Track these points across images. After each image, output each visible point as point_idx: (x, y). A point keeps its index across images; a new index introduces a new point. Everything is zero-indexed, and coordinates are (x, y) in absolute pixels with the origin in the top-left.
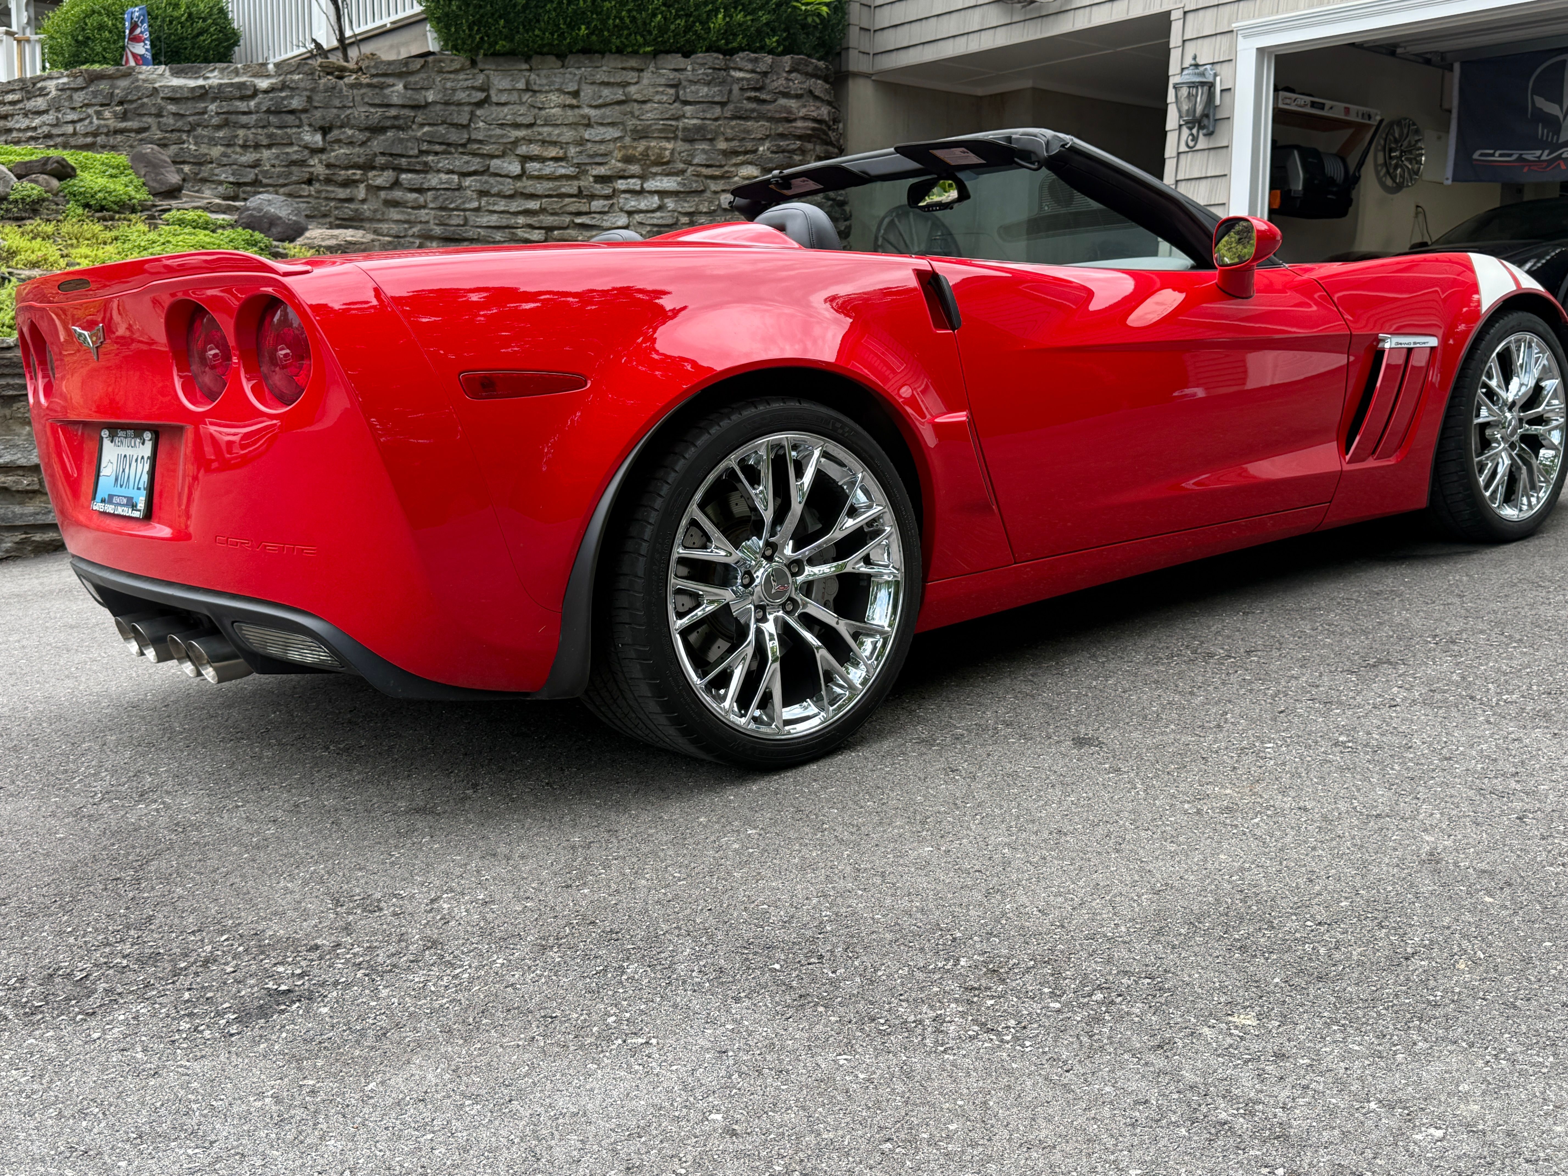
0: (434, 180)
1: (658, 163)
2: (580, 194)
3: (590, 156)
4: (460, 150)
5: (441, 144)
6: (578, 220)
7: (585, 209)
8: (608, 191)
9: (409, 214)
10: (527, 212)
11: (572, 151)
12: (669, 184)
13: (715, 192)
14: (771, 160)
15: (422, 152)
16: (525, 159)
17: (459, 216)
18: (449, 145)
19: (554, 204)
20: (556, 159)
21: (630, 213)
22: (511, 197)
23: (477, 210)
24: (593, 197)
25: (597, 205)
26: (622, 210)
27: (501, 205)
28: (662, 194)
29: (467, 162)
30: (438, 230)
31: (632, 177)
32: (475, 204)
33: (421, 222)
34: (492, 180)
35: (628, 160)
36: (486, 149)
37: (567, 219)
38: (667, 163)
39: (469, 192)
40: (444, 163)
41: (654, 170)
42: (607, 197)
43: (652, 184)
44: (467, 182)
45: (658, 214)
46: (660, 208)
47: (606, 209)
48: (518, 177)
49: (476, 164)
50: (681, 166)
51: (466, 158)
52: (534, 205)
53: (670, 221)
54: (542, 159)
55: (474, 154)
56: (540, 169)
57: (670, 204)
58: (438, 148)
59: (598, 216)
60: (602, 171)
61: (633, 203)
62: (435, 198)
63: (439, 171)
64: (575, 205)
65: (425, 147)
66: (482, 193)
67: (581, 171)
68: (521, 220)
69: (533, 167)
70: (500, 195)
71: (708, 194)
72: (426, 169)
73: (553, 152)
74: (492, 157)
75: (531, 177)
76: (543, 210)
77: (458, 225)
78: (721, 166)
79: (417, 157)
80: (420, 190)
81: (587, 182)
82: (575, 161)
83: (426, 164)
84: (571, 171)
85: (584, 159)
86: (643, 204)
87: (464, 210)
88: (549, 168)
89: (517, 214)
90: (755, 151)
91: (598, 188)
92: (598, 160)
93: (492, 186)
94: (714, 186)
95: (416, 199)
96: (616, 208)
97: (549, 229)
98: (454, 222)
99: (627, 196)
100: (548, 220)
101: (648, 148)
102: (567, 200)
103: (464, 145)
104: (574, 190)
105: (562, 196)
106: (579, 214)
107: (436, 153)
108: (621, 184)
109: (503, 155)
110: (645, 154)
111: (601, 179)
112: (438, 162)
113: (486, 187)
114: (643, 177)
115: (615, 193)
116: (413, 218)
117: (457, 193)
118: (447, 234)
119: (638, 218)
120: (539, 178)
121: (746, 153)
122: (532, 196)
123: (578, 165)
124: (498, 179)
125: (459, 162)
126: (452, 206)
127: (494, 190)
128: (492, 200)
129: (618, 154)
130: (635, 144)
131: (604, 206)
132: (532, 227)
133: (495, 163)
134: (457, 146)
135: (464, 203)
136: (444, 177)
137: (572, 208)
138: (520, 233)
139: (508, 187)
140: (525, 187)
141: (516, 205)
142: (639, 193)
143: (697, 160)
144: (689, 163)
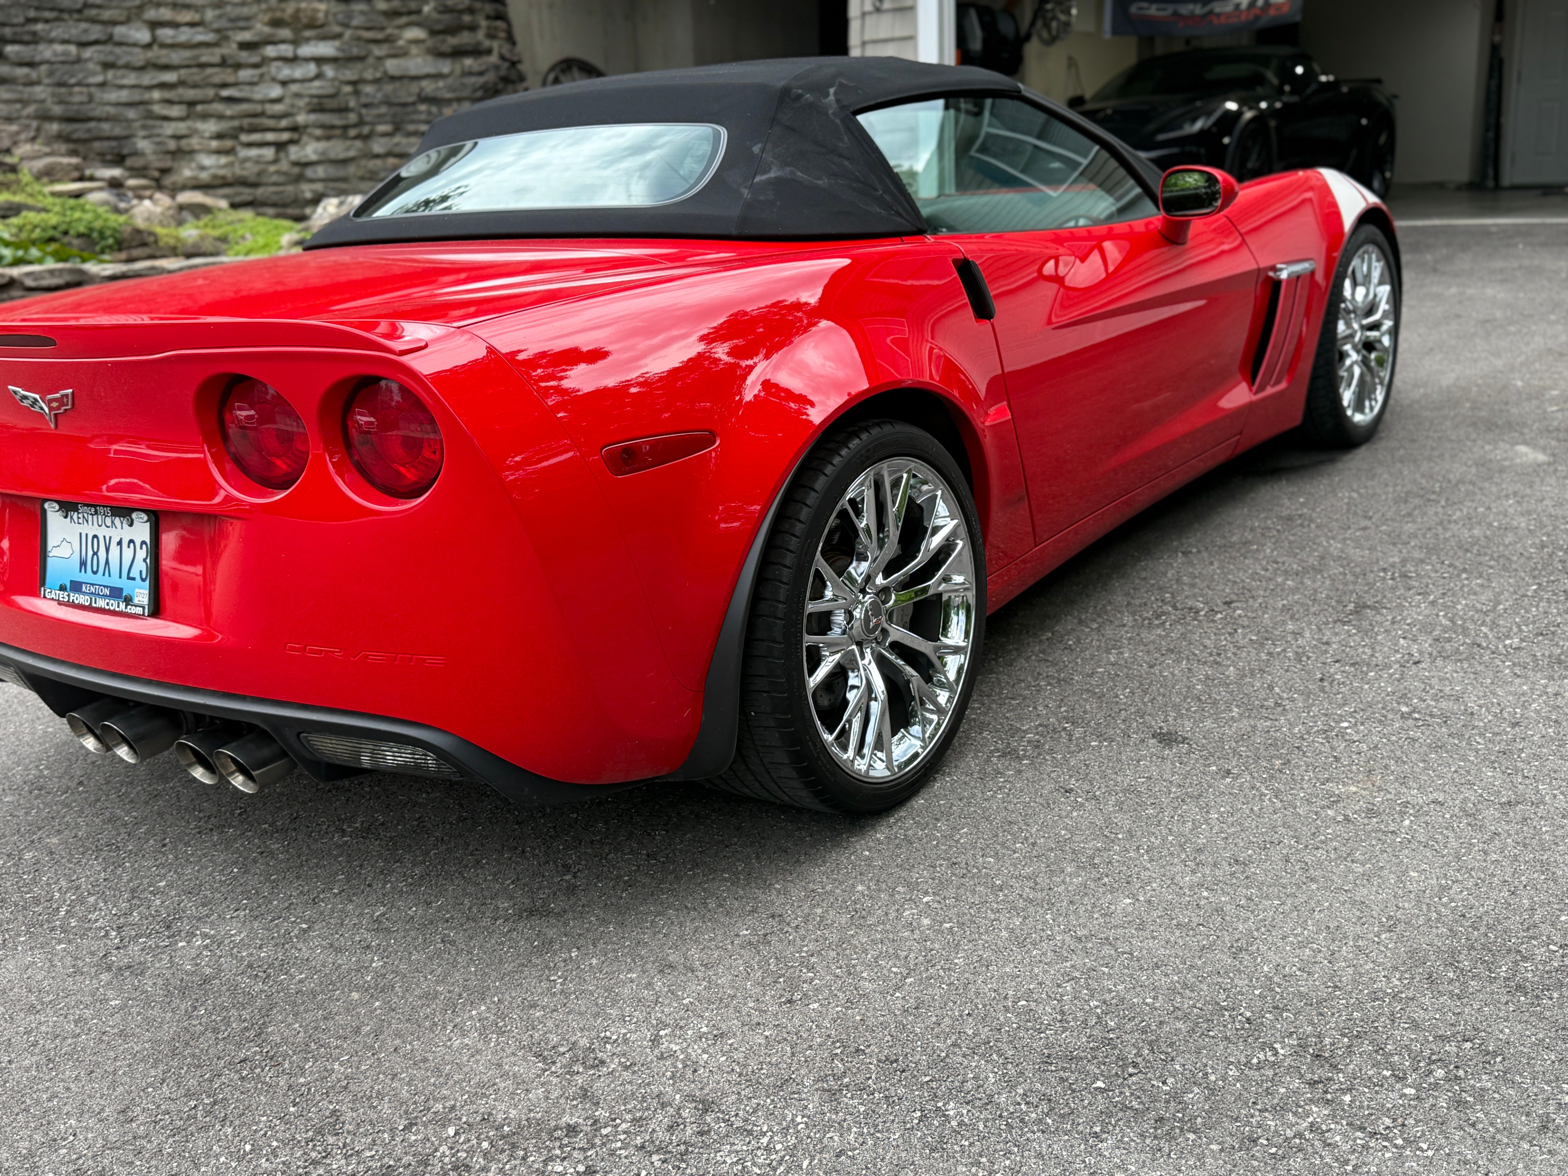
0: (46, 52)
1: (311, 26)
2: (223, 63)
3: (232, 20)
4: (76, 16)
5: (52, 9)
6: (225, 93)
7: (230, 79)
8: (255, 59)
9: (21, 92)
10: (163, 86)
11: (210, 14)
12: (326, 49)
13: (380, 59)
14: (438, 21)
15: (29, 21)
16: (154, 25)
17: (81, 93)
18: (62, 11)
19: (195, 75)
20: (192, 25)
21: (284, 83)
22: (142, 69)
23: (103, 85)
24: (238, 66)
25: (245, 74)
26: (274, 80)
27: (131, 79)
28: (320, 61)
29: (86, 31)
30: (57, 110)
31: (283, 42)
32: (99, 79)
33: (36, 101)
34: (118, 50)
35: (276, 23)
36: (107, 15)
37: (211, 92)
38: (322, 26)
39: (91, 66)
40: (57, 32)
41: (308, 33)
42: (256, 66)
43: (306, 50)
44: (88, 53)
45: (316, 83)
46: (319, 76)
47: (255, 79)
48: (148, 46)
49: (96, 32)
50: (337, 29)
51: (83, 25)
52: (170, 77)
53: (330, 91)
54: (175, 25)
55: (94, 21)
56: (173, 37)
57: (329, 71)
58: (48, 14)
59: (247, 88)
60: (246, 36)
61: (286, 72)
62: (51, 74)
63: (51, 41)
64: (219, 75)
65: (32, 14)
66: (107, 66)
67: (223, 37)
68: (156, 95)
69: (166, 34)
70: (128, 67)
71: (371, 60)
72: (35, 39)
73: (187, 16)
74: (114, 23)
75: (163, 46)
76: (181, 83)
77: (82, 103)
78: (382, 29)
79: (23, 25)
80: (31, 64)
81: (230, 49)
82: (216, 26)
83: (34, 33)
84: (210, 37)
85: (223, 23)
86: (298, 72)
87: (88, 85)
88: (184, 35)
89: (150, 88)
90: (419, 12)
91: (244, 56)
92: (242, 24)
93: (118, 57)
94: (378, 51)
95: (27, 76)
96: (267, 77)
97: (191, 104)
98: (77, 99)
99: (279, 64)
100: (190, 94)
101: (298, 10)
102: (209, 71)
103: (79, 11)
104: (216, 59)
105: (203, 66)
106: (225, 85)
107: (47, 21)
108: (270, 51)
109: (127, 21)
110: (296, 16)
111: (245, 46)
112: (50, 31)
113: (110, 59)
114: (295, 42)
115: (265, 61)
116: (25, 96)
117: (77, 67)
118: (70, 114)
119: (294, 88)
120: (174, 46)
121: (410, 13)
122: (167, 67)
123: (218, 31)
124: (125, 48)
125: (76, 29)
126: (73, 81)
127: (121, 62)
128: (120, 73)
129: (267, 17)
130: (283, 5)
131: (253, 76)
132: (170, 102)
133: (119, 31)
134: (71, 11)
135: (86, 77)
136: (59, 48)
137: (217, 80)
138: (157, 109)
139: (139, 57)
140: (158, 57)
141: (148, 79)
142: (294, 60)
143: (355, 22)
144: (346, 25)
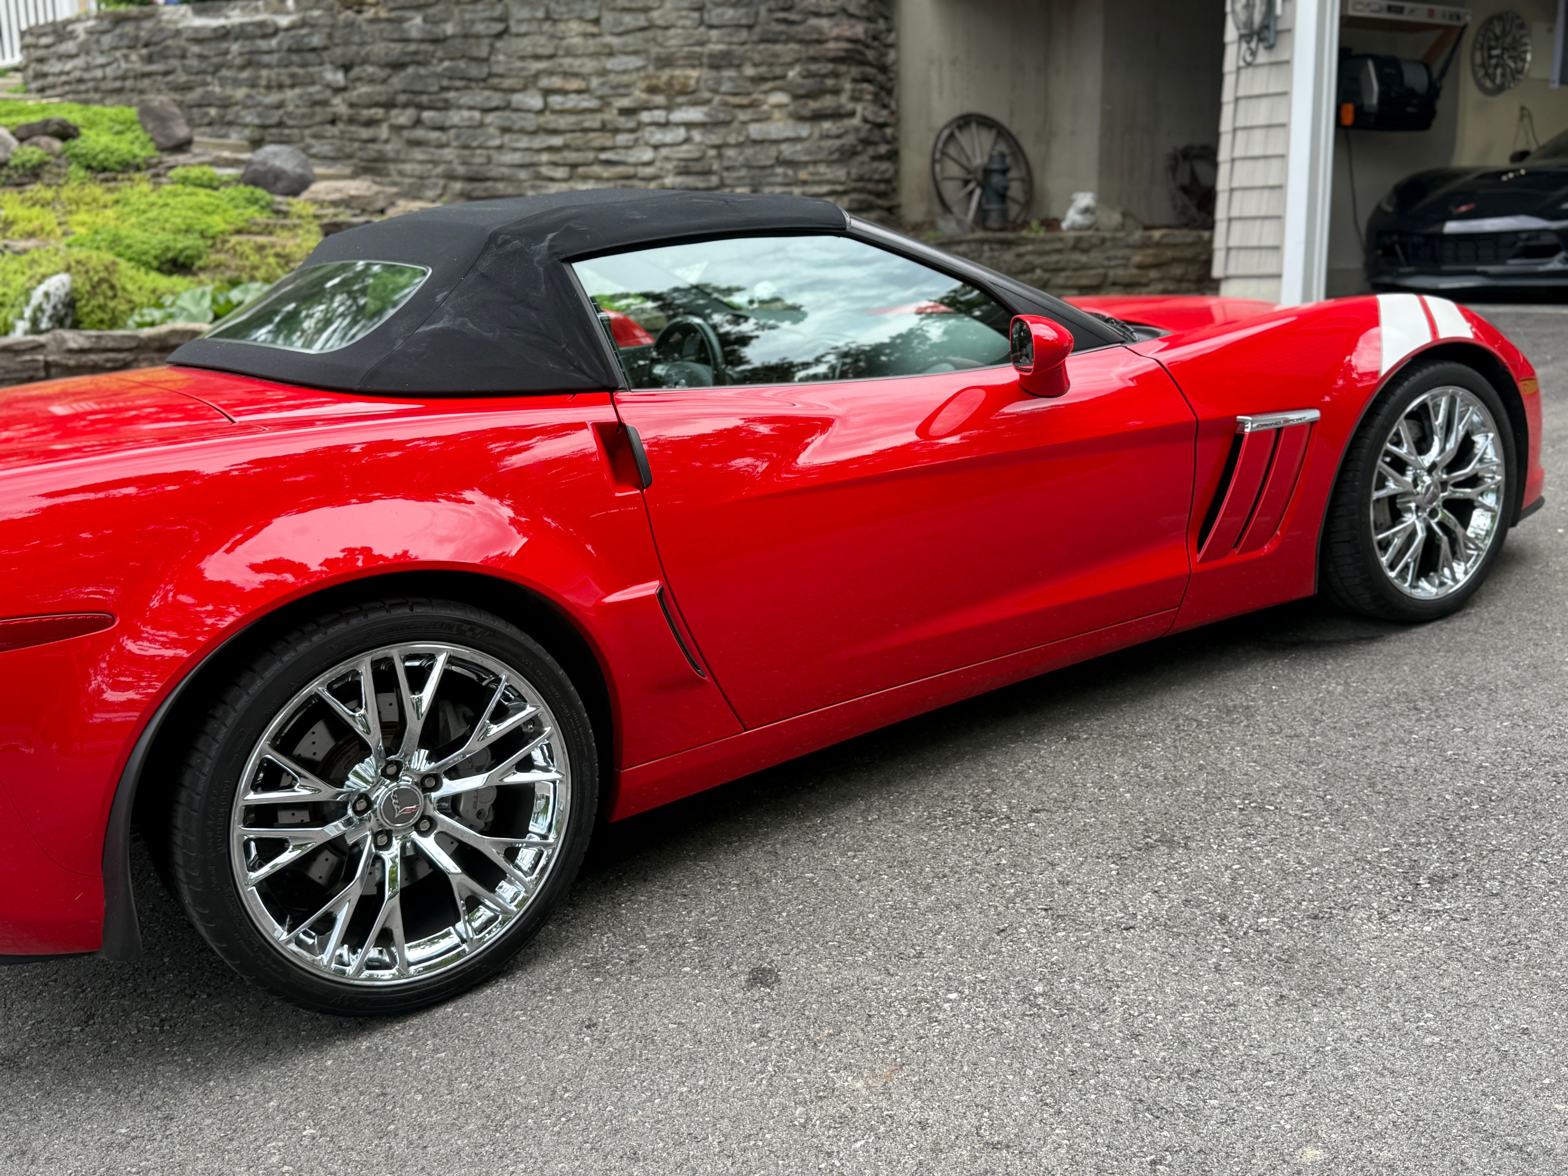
0: (455, 117)
1: (683, 92)
2: (603, 128)
3: (614, 88)
4: (482, 84)
5: (462, 79)
6: (603, 156)
7: (609, 143)
8: (631, 124)
9: (432, 154)
10: (551, 149)
11: (595, 82)
12: (695, 114)
13: (744, 123)
14: (801, 86)
15: (444, 89)
16: (547, 92)
17: (481, 155)
18: (470, 80)
19: (578, 139)
20: (579, 92)
21: (656, 147)
22: (534, 133)
23: (500, 148)
24: (616, 131)
25: (622, 139)
26: (647, 144)
27: (524, 142)
28: (689, 125)
29: (488, 98)
30: (461, 170)
31: (657, 108)
32: (497, 142)
33: (445, 162)
34: (514, 116)
35: (652, 90)
36: (507, 83)
37: (591, 155)
38: (693, 92)
39: (492, 130)
40: (466, 99)
41: (680, 99)
42: (632, 131)
43: (678, 116)
44: (490, 118)
45: (685, 147)
46: (687, 140)
47: (630, 144)
48: (541, 112)
49: (497, 99)
50: (707, 95)
51: (487, 93)
52: (557, 141)
53: (696, 154)
54: (564, 92)
55: (496, 89)
56: (562, 104)
57: (697, 135)
58: (459, 83)
59: (622, 151)
60: (625, 103)
61: (658, 136)
62: (458, 137)
63: (460, 108)
64: (599, 140)
65: (445, 83)
66: (505, 130)
67: (605, 102)
68: (545, 157)
69: (556, 101)
70: (522, 131)
71: (735, 125)
72: (447, 106)
73: (575, 84)
74: (513, 91)
75: (554, 112)
76: (566, 147)
77: (482, 164)
78: (749, 94)
79: (437, 93)
80: (442, 129)
81: (611, 115)
82: (599, 93)
83: (446, 101)
84: (593, 103)
85: (606, 91)
86: (669, 137)
87: (488, 148)
88: (572, 101)
89: (540, 151)
90: (783, 77)
91: (624, 122)
92: (622, 91)
93: (514, 122)
94: (742, 116)
95: (438, 139)
96: (641, 142)
97: (574, 166)
98: (478, 160)
99: (652, 128)
100: (572, 157)
101: (672, 78)
102: (591, 135)
103: (484, 80)
104: (597, 124)
105: (585, 131)
106: (603, 149)
107: (457, 89)
108: (645, 116)
109: (524, 89)
110: (669, 83)
111: (625, 112)
112: (460, 98)
113: (507, 124)
114: (669, 108)
115: (640, 126)
116: (436, 158)
117: (479, 131)
118: (471, 174)
119: (664, 152)
120: (562, 112)
121: (775, 78)
122: (555, 132)
123: (601, 98)
124: (521, 114)
125: (480, 97)
126: (475, 144)
127: (517, 127)
128: (515, 136)
129: (643, 85)
130: (659, 73)
131: (628, 141)
132: (555, 164)
133: (517, 99)
134: (477, 80)
135: (486, 140)
136: (466, 114)
137: (596, 144)
138: (545, 171)
139: (531, 122)
140: (547, 123)
141: (539, 142)
142: (665, 125)
143: (724, 88)
144: (715, 91)
